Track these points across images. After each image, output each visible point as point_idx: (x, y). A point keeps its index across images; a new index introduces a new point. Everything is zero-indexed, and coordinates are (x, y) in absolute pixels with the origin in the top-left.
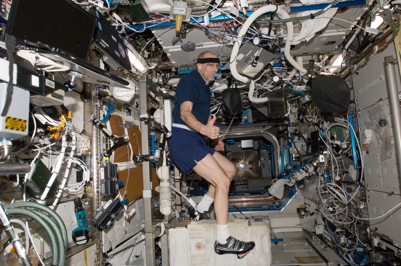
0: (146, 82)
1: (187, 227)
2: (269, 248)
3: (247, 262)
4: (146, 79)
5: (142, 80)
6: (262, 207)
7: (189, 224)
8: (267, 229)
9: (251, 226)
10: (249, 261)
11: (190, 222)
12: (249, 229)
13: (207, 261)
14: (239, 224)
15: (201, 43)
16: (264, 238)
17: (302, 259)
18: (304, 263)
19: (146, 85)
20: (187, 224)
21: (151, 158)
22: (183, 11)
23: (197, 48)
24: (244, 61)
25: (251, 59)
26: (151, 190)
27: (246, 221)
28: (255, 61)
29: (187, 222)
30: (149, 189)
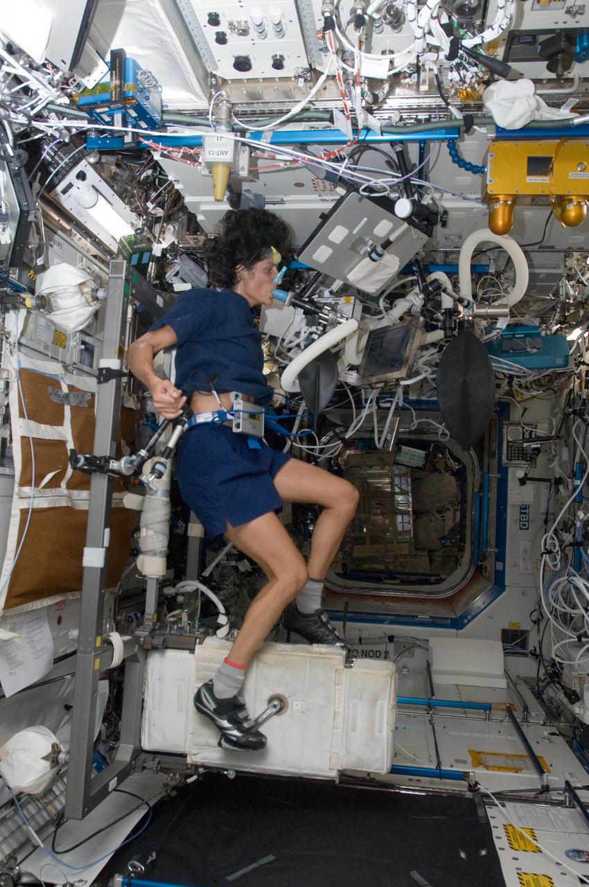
0: (126, 279)
1: (194, 650)
2: (390, 729)
3: (330, 757)
4: (126, 271)
5: (116, 274)
6: (417, 617)
7: (199, 644)
8: (389, 680)
9: (351, 667)
10: (335, 755)
11: (204, 640)
12: (344, 675)
14: (322, 661)
15: (281, 197)
16: (379, 702)
17: (486, 758)
18: (487, 767)
19: (125, 285)
20: (195, 644)
21: (114, 465)
22: (226, 153)
23: (267, 207)
24: (349, 246)
25: (365, 243)
26: (104, 549)
27: (342, 655)
28: (379, 249)
29: (196, 638)
30: (99, 547)
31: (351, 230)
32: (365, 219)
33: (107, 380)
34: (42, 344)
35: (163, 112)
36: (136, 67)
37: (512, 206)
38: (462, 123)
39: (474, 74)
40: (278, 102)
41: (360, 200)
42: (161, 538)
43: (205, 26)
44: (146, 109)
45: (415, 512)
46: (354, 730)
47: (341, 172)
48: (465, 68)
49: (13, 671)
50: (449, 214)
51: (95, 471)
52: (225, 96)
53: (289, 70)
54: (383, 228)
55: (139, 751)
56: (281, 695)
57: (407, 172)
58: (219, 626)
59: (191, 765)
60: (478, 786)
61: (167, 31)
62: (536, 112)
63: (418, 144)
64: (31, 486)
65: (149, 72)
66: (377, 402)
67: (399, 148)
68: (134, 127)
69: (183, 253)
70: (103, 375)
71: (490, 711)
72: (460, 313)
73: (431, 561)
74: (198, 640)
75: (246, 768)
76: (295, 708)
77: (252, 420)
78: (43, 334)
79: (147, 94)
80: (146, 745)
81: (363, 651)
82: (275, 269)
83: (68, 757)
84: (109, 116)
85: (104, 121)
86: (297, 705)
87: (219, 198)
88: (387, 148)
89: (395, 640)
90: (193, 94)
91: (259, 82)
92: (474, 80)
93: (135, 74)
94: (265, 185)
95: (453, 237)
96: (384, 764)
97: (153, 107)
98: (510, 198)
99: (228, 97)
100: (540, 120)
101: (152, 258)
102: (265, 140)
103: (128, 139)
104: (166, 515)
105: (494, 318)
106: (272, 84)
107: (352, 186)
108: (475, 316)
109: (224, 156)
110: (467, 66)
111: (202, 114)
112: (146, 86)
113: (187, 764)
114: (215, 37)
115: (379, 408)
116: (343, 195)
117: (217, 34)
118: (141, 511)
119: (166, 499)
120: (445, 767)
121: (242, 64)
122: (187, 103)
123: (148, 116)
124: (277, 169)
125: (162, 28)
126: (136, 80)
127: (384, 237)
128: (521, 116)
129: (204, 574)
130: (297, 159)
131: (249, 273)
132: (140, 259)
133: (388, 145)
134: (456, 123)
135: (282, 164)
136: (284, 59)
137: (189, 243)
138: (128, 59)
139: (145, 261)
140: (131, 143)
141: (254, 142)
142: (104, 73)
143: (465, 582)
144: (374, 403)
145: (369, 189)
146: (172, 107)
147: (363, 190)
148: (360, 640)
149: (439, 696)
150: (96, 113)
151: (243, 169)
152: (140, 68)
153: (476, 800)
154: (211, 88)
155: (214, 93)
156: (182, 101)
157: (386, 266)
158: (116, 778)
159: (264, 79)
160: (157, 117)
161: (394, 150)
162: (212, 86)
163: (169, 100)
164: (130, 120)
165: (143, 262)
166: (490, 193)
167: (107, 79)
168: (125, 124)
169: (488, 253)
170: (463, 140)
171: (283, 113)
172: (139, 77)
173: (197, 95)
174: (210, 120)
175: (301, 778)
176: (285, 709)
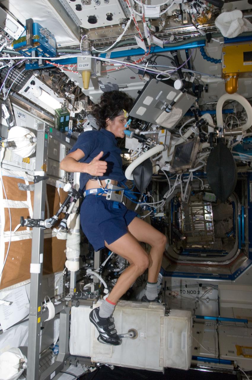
0: (45, 132)
1: (92, 306)
2: (189, 347)
3: (160, 361)
4: (45, 128)
5: (41, 129)
6: (212, 274)
7: (95, 304)
8: (187, 322)
9: (168, 315)
10: (162, 360)
11: (97, 301)
12: (165, 320)
13: (111, 351)
14: (154, 312)
15: (126, 84)
16: (183, 333)
17: (244, 350)
18: (244, 356)
19: (45, 134)
20: (93, 304)
21: (42, 223)
22: (88, 65)
23: (120, 90)
24: (155, 106)
25: (163, 104)
26: (40, 264)
27: (163, 309)
28: (170, 107)
29: (93, 301)
30: (37, 263)
31: (154, 98)
32: (161, 92)
33: (38, 181)
34: (17, 163)
35: (57, 48)
36: (39, 26)
37: (237, 79)
38: (205, 38)
39: (205, 9)
40: (113, 38)
41: (157, 82)
42: (76, 252)
43: (70, 2)
44: (47, 47)
45: (214, 221)
46: (171, 347)
47: (145, 69)
48: (199, 6)
49: (7, 317)
50: (209, 86)
51: (33, 226)
52: (87, 37)
53: (116, 20)
54: (171, 96)
55: (68, 356)
56: (134, 329)
57: (179, 65)
58: (105, 294)
59: (93, 362)
60: (239, 368)
61: (49, 6)
62: (244, 27)
63: (185, 51)
64: (10, 231)
65: (46, 28)
66: (182, 179)
67: (175, 54)
68: (43, 56)
69: (88, 114)
70: (36, 179)
71: (247, 323)
72: (217, 134)
73: (223, 243)
74: (94, 302)
75: (119, 365)
76: (141, 336)
77: (117, 194)
78: (16, 158)
79: (47, 40)
80: (72, 353)
81: (188, 291)
82: (125, 120)
83: (27, 366)
84: (29, 52)
85: (28, 55)
86: (142, 334)
87: (86, 88)
88: (169, 54)
89: (202, 285)
90: (71, 37)
91: (103, 28)
92: (204, 12)
93: (39, 30)
94: (115, 79)
95: (213, 97)
96: (186, 365)
97: (51, 46)
98: (236, 74)
99: (89, 38)
100: (248, 31)
101: (71, 118)
102: (107, 57)
103: (40, 63)
104: (78, 241)
105: (235, 136)
106: (109, 29)
107: (152, 76)
108: (225, 135)
109: (87, 67)
110: (200, 4)
111: (77, 47)
112: (45, 36)
113: (91, 362)
114: (75, 7)
115: (183, 182)
116: (148, 80)
117: (77, 5)
118: (66, 240)
119: (78, 234)
120: (223, 357)
121: (92, 20)
122: (69, 42)
123: (48, 51)
124: (115, 70)
125: (46, 5)
126: (39, 33)
127: (172, 100)
128: (236, 30)
129: (102, 265)
130: (124, 65)
131: (112, 122)
132: (65, 119)
133: (170, 53)
134: (203, 38)
135: (117, 68)
136: (112, 15)
137: (90, 110)
138: (34, 23)
139: (67, 119)
140: (41, 65)
141: (102, 59)
142: (23, 32)
143: (236, 256)
144: (180, 180)
145: (161, 76)
146: (63, 45)
147: (158, 77)
148: (186, 285)
149: (223, 314)
150: (23, 51)
151: (98, 72)
152: (41, 27)
153: (238, 376)
154: (80, 34)
155: (82, 36)
156: (67, 42)
157: (175, 115)
158: (55, 372)
159: (105, 27)
160: (53, 50)
161: (173, 55)
162: (81, 33)
163: (60, 42)
164: (39, 53)
165: (66, 120)
166: (224, 73)
167: (24, 34)
168: (37, 55)
169: (233, 103)
170: (208, 46)
171: (112, 43)
172: (41, 32)
173: (73, 38)
174: (81, 49)
175: (145, 370)
176: (136, 336)
